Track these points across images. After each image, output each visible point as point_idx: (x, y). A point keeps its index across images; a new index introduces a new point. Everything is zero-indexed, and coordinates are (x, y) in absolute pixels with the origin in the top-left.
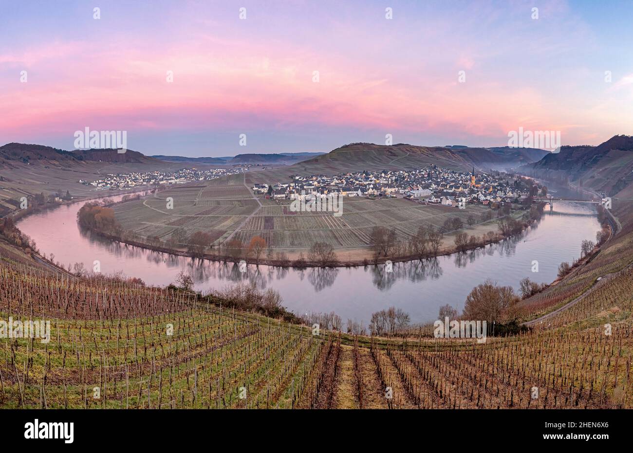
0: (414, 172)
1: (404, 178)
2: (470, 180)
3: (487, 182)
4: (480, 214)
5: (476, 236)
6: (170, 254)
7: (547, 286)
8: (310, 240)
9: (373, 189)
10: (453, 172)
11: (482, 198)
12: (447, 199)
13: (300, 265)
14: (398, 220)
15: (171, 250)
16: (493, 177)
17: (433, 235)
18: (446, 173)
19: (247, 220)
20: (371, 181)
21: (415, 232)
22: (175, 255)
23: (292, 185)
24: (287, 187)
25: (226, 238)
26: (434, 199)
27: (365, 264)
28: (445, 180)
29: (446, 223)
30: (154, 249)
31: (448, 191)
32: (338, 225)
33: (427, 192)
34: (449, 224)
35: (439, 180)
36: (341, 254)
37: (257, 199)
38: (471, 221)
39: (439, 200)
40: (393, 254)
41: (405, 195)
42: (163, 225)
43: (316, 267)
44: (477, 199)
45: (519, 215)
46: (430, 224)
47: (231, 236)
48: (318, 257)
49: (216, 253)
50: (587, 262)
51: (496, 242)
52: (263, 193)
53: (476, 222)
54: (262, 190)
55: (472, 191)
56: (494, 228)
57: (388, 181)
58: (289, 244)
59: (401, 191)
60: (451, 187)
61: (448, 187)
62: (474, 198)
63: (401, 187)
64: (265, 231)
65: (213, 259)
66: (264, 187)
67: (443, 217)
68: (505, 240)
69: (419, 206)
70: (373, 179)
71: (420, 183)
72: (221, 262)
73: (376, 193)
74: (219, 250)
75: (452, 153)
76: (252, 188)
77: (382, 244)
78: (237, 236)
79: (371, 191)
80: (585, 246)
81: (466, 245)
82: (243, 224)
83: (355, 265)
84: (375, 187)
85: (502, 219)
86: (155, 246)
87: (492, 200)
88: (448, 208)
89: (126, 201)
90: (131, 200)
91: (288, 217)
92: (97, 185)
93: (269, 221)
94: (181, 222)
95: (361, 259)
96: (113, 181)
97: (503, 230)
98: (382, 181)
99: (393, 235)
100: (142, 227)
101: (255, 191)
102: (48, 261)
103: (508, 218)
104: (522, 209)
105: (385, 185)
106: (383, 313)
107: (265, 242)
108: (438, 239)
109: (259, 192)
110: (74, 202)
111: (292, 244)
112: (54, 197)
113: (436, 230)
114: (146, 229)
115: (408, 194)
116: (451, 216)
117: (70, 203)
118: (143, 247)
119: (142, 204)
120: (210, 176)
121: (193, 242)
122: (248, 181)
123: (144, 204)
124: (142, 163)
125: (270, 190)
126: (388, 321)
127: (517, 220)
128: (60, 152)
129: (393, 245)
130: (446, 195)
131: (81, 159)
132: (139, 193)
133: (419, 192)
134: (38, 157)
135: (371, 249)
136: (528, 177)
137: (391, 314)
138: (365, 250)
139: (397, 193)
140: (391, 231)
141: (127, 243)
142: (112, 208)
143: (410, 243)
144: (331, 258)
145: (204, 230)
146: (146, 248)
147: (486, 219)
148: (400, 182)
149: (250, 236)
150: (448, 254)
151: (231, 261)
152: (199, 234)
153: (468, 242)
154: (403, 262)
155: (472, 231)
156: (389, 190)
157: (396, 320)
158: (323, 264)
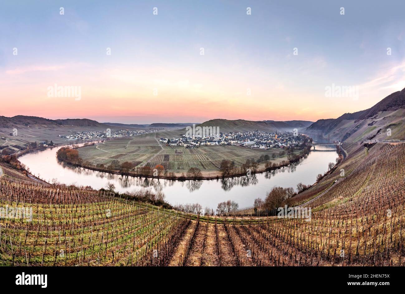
0: (246, 133)
1: (240, 136)
2: (275, 137)
3: (283, 137)
4: (278, 152)
5: (276, 163)
6: (109, 173)
7: (311, 186)
8: (189, 166)
9: (224, 141)
10: (266, 133)
11: (280, 145)
12: (262, 146)
13: (182, 179)
14: (236, 156)
15: (110, 171)
16: (286, 135)
17: (254, 163)
18: (263, 133)
19: (155, 156)
20: (224, 137)
21: (244, 162)
22: (112, 174)
23: (181, 139)
24: (178, 140)
25: (142, 165)
26: (256, 146)
27: (217, 178)
28: (262, 136)
29: (261, 157)
30: (100, 171)
31: (263, 142)
32: (204, 159)
33: (253, 142)
34: (262, 158)
35: (259, 137)
36: (204, 174)
37: (161, 146)
38: (274, 156)
39: (258, 146)
40: (232, 173)
41: (240, 144)
42: (107, 158)
43: (191, 180)
44: (278, 145)
45: (299, 152)
46: (253, 158)
47: (145, 164)
48: (192, 175)
49: (136, 173)
50: (331, 173)
51: (286, 165)
52: (165, 143)
53: (276, 156)
54: (164, 141)
55: (275, 142)
56: (286, 159)
57: (233, 137)
58: (177, 168)
59: (239, 142)
60: (265, 140)
61: (263, 140)
62: (276, 145)
63: (239, 140)
64: (164, 162)
65: (134, 176)
66: (166, 140)
67: (259, 154)
68: (291, 164)
69: (248, 149)
70: (225, 136)
71: (249, 138)
72: (138, 177)
73: (226, 143)
74: (137, 171)
75: (267, 124)
76: (159, 140)
77: (227, 169)
78: (148, 164)
79: (223, 142)
80: (330, 165)
81: (271, 168)
82: (152, 158)
83: (212, 179)
84: (225, 140)
85: (290, 154)
86: (101, 169)
87: (285, 146)
88: (263, 150)
89: (86, 146)
90: (90, 145)
91: (177, 155)
92: (70, 138)
93: (167, 157)
94: (117, 157)
95: (216, 176)
96: (79, 136)
97: (290, 160)
98: (229, 137)
99: (233, 163)
100: (94, 159)
101: (160, 142)
102: (36, 178)
103: (292, 154)
104: (300, 149)
105: (230, 139)
106: (224, 203)
107: (164, 167)
108: (256, 165)
109: (162, 142)
110: (55, 147)
111: (179, 168)
112: (42, 144)
113: (255, 161)
114: (96, 161)
115: (242, 144)
116: (264, 154)
117: (53, 147)
118: (94, 170)
119: (96, 148)
120: (136, 134)
121: (123, 167)
122: (157, 137)
123: (96, 147)
124: (96, 126)
125: (169, 141)
126: (227, 207)
127: (297, 155)
128: (48, 120)
129: (232, 169)
130: (262, 144)
131: (61, 124)
132: (94, 142)
133: (248, 143)
134: (35, 123)
135: (221, 171)
136: (304, 134)
137: (229, 203)
138: (218, 172)
139: (237, 143)
140: (232, 162)
141: (85, 167)
142: (78, 150)
143: (241, 168)
144: (199, 175)
145: (129, 161)
146: (96, 170)
147: (281, 155)
148: (239, 138)
149: (155, 164)
150: (261, 172)
151: (144, 177)
152: (126, 163)
153: (272, 166)
154: (238, 177)
155: (274, 161)
156: (232, 142)
157: (231, 207)
158: (195, 179)
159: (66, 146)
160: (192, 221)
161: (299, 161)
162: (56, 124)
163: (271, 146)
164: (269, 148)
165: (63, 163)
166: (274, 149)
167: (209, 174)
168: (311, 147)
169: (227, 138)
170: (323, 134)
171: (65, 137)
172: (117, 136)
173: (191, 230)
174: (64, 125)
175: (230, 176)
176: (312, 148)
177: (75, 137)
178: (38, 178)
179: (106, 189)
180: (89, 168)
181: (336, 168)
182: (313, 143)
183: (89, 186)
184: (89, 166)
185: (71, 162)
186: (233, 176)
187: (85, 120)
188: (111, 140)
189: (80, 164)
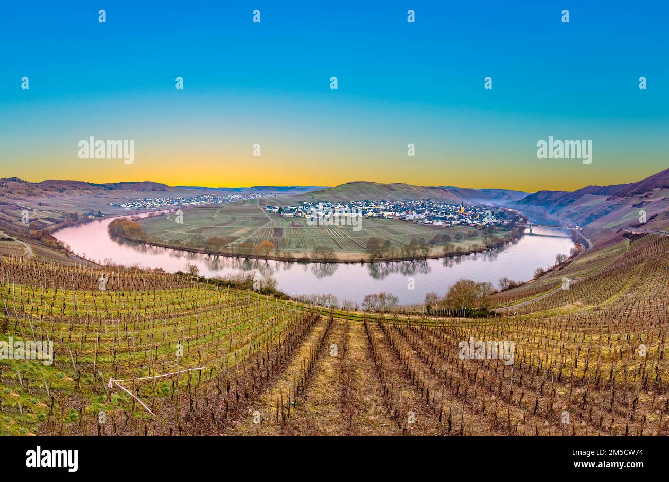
0: (410, 202)
1: (400, 206)
2: (460, 209)
3: (475, 211)
4: (466, 233)
5: (462, 247)
6: (189, 252)
7: (524, 284)
8: (314, 244)
9: (372, 212)
10: (445, 204)
11: (469, 222)
12: (438, 221)
13: (304, 261)
14: (393, 233)
15: (190, 249)
16: (480, 208)
17: (423, 245)
18: (438, 204)
19: (259, 230)
20: (372, 207)
21: (408, 242)
22: (194, 252)
23: (300, 207)
24: (295, 209)
25: (239, 242)
26: (426, 221)
27: (362, 262)
28: (438, 208)
29: (436, 237)
30: (175, 249)
31: (439, 216)
32: (340, 235)
33: (421, 216)
34: (438, 238)
35: (432, 209)
36: (340, 255)
37: (268, 216)
38: (458, 237)
39: (431, 222)
40: (387, 256)
41: (400, 217)
42: (184, 233)
43: (318, 262)
44: (465, 222)
45: (502, 235)
46: (422, 237)
47: (244, 240)
48: (320, 256)
49: (230, 252)
50: (560, 269)
51: (480, 251)
52: (274, 212)
53: (463, 238)
54: (274, 210)
55: (461, 217)
56: (479, 242)
57: (387, 207)
58: (295, 247)
59: (397, 214)
60: (442, 214)
61: (439, 213)
62: (463, 222)
63: (398, 212)
64: (275, 238)
65: (227, 256)
66: (276, 208)
67: (433, 233)
68: (489, 250)
69: (413, 225)
70: (373, 205)
71: (414, 210)
72: (234, 257)
73: (375, 215)
74: (232, 249)
75: (445, 191)
76: (264, 209)
77: (377, 250)
78: (249, 241)
79: (370, 214)
80: (559, 258)
81: (453, 253)
82: (255, 233)
83: (353, 262)
84: (374, 211)
85: (486, 236)
86: (177, 247)
87: (478, 224)
88: (439, 228)
89: (152, 217)
90: (157, 216)
91: (296, 229)
92: (126, 206)
93: (278, 231)
94: (199, 230)
95: (360, 258)
96: (140, 203)
97: (487, 244)
98: (381, 207)
99: (388, 243)
100: (165, 234)
101: (267, 211)
102: (81, 258)
103: (491, 237)
104: (505, 230)
105: (383, 210)
106: (375, 296)
107: (274, 245)
108: (428, 248)
109: (270, 212)
110: (105, 218)
111: (298, 247)
112: (87, 215)
113: (426, 242)
114: (169, 235)
115: (404, 216)
116: (442, 233)
117: (102, 219)
118: (166, 247)
119: (166, 218)
120: (228, 200)
121: (210, 244)
122: (261, 204)
123: (168, 218)
124: (166, 191)
125: (281, 210)
126: (379, 301)
127: (500, 238)
128: (92, 184)
129: (387, 250)
130: (438, 219)
131: (111, 189)
132: (163, 211)
133: (413, 215)
134: (73, 188)
135: (368, 252)
136: (512, 209)
137: (382, 296)
138: (363, 253)
139: (395, 215)
140: (386, 241)
141: (151, 244)
142: (139, 222)
143: (402, 250)
144: (331, 257)
145: (219, 237)
146: (168, 248)
147: (472, 236)
148: (397, 208)
149: (261, 241)
150: (437, 258)
151: (243, 257)
152: (215, 238)
153: (455, 251)
154: (396, 262)
155: (458, 243)
156: (386, 214)
157: (386, 301)
158: (325, 261)
159: (122, 217)
160: (321, 316)
161: (502, 247)
162: (105, 189)
163: (453, 222)
164: (450, 225)
165: (118, 239)
166: (459, 227)
167: (348, 256)
168: (525, 228)
169: (377, 207)
170: (547, 212)
171: (119, 206)
172: (198, 203)
173: (319, 329)
174: (117, 190)
175: (383, 260)
176: (527, 231)
177: (134, 205)
178: (84, 259)
179: (185, 272)
180: (157, 245)
181: (569, 262)
182: (528, 223)
183: (159, 268)
184: (159, 243)
185: (131, 238)
186: (388, 261)
187: (146, 183)
188: (188, 208)
189: (144, 240)
